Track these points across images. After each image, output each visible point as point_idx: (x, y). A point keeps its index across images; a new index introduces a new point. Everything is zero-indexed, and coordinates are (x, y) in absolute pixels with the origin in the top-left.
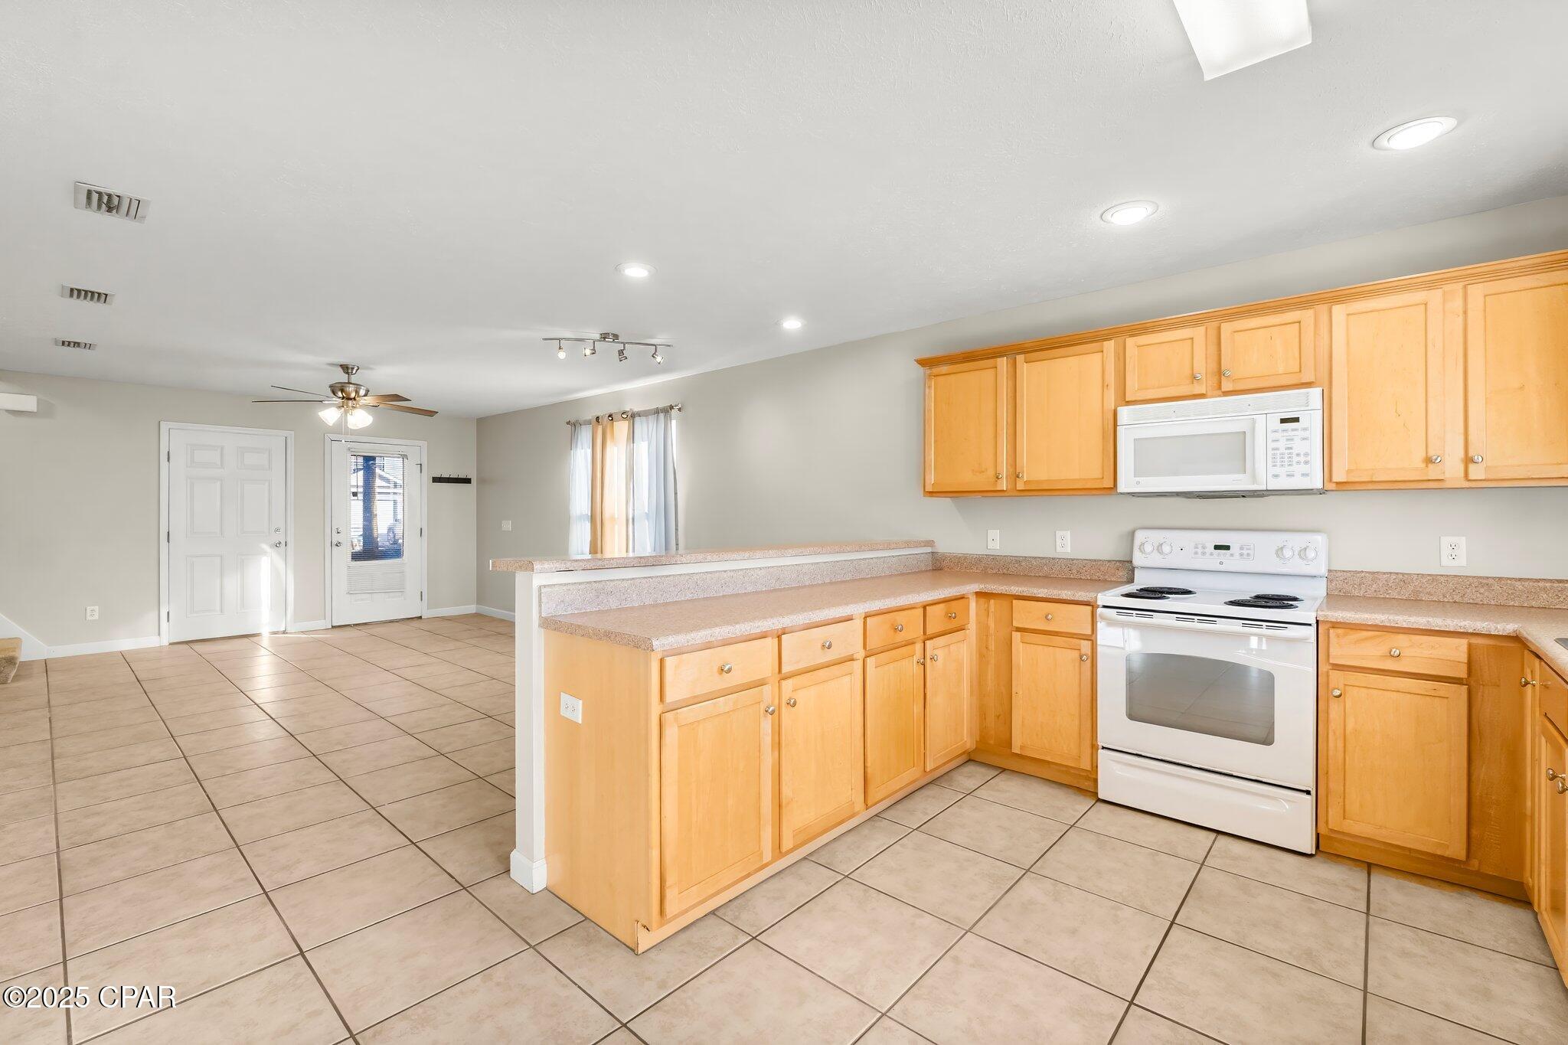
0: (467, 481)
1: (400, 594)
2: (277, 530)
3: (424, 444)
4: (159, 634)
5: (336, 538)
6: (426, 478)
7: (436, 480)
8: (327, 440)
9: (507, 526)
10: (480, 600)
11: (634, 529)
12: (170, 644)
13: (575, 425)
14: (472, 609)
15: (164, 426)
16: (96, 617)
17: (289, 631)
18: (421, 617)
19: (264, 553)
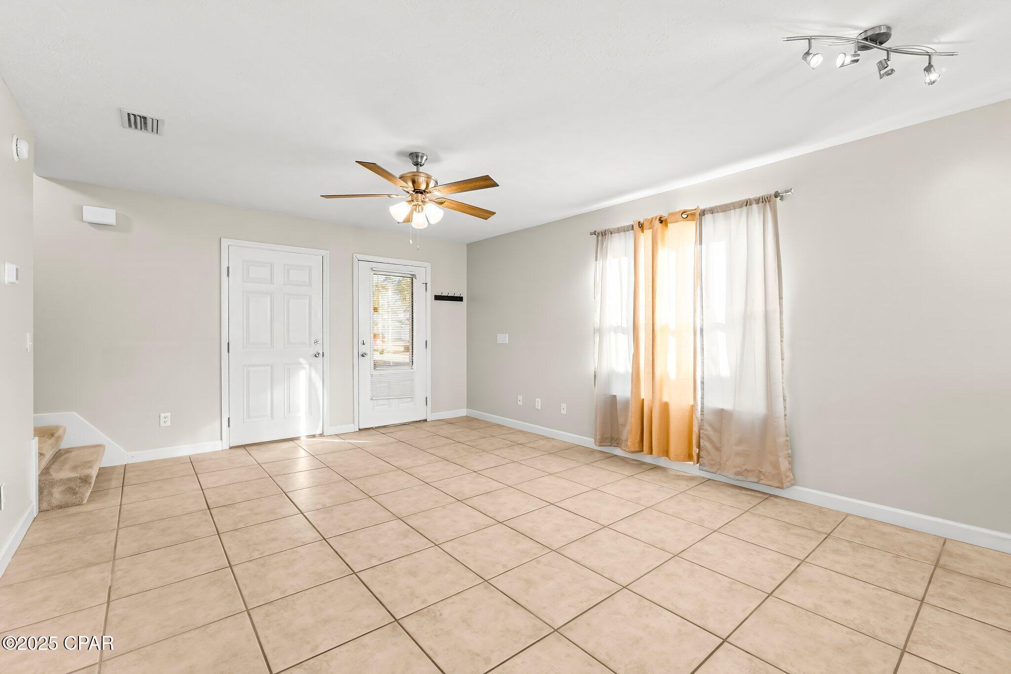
0: (460, 299)
1: (410, 399)
2: (316, 342)
3: (428, 265)
4: (221, 439)
5: (363, 349)
6: (430, 297)
7: (438, 298)
8: (355, 260)
9: (503, 338)
10: (470, 404)
11: (702, 341)
12: (231, 448)
13: (602, 235)
14: (463, 412)
15: (225, 242)
16: (169, 424)
17: (325, 434)
18: (426, 420)
19: (300, 364)
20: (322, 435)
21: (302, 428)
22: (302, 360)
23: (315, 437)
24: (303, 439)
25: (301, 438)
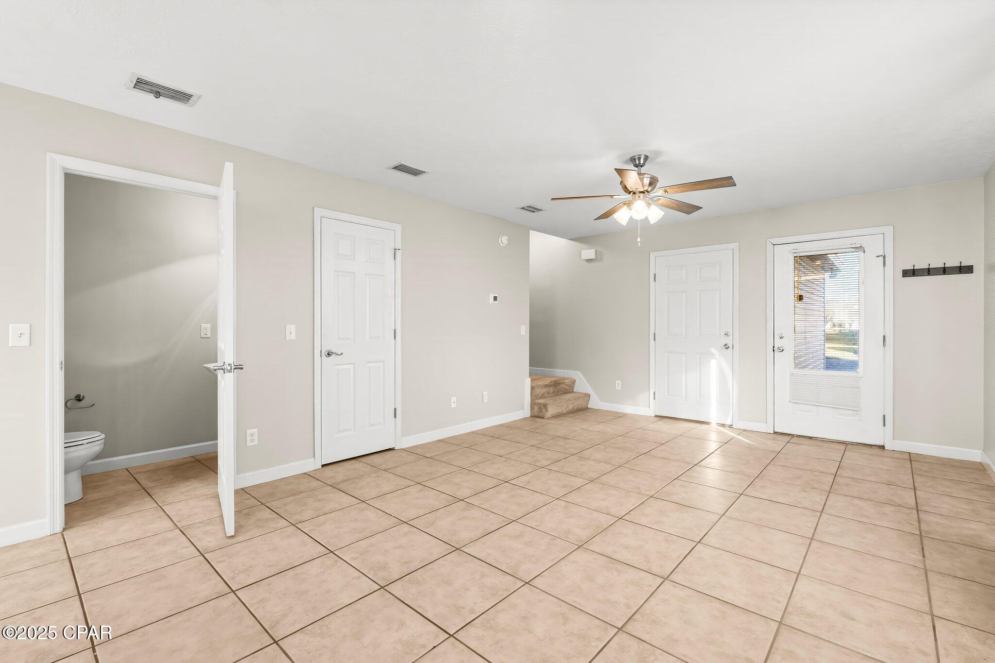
2: (726, 334)
3: (888, 229)
4: (649, 407)
5: (779, 343)
6: (893, 271)
7: (906, 273)
8: (770, 245)
12: (655, 416)
15: (652, 256)
17: (734, 426)
18: (883, 447)
19: (713, 354)
20: (731, 426)
21: (714, 415)
22: (714, 351)
23: (724, 426)
24: (714, 425)
25: (712, 424)
